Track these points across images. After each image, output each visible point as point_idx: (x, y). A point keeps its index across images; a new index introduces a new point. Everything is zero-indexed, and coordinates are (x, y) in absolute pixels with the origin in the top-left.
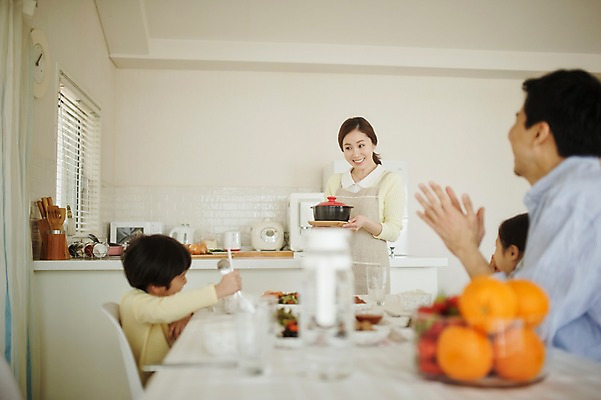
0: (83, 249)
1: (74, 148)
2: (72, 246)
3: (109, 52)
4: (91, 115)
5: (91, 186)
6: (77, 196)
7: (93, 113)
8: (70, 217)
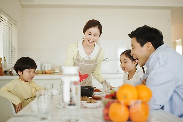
0: (9, 72)
1: (8, 37)
2: (5, 71)
3: (20, 2)
4: (13, 25)
5: (14, 50)
6: (9, 53)
7: (14, 24)
8: (5, 61)
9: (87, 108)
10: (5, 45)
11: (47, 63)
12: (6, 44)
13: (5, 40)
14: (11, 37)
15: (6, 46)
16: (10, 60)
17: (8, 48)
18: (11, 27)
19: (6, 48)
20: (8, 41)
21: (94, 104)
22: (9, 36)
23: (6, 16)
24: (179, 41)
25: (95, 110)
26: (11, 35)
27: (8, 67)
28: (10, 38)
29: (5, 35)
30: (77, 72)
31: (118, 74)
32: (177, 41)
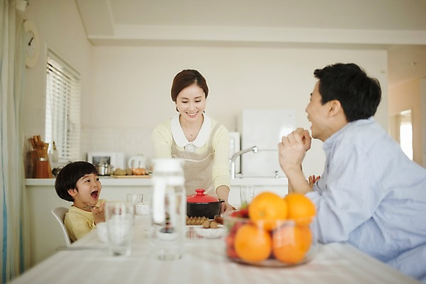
1: (62, 102)
2: (54, 169)
3: (87, 35)
4: (73, 79)
5: (74, 128)
6: (64, 135)
7: (75, 77)
8: (55, 149)
9: (202, 237)
10: (56, 118)
11: (139, 155)
12: (58, 116)
13: (56, 108)
14: (68, 103)
15: (58, 120)
16: (65, 149)
17: (61, 124)
18: (68, 84)
19: (58, 124)
20: (61, 111)
21: (215, 230)
22: (65, 101)
23: (59, 63)
24: (406, 113)
25: (216, 241)
26: (69, 99)
27: (60, 161)
28: (67, 105)
29: (57, 99)
30: (180, 170)
31: (275, 177)
32: (403, 113)
